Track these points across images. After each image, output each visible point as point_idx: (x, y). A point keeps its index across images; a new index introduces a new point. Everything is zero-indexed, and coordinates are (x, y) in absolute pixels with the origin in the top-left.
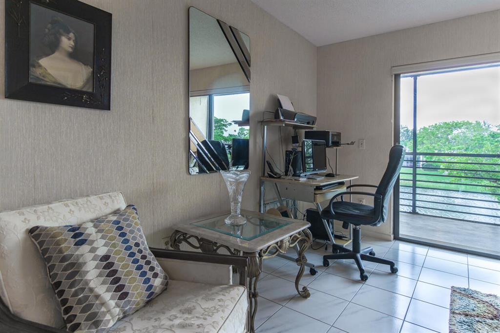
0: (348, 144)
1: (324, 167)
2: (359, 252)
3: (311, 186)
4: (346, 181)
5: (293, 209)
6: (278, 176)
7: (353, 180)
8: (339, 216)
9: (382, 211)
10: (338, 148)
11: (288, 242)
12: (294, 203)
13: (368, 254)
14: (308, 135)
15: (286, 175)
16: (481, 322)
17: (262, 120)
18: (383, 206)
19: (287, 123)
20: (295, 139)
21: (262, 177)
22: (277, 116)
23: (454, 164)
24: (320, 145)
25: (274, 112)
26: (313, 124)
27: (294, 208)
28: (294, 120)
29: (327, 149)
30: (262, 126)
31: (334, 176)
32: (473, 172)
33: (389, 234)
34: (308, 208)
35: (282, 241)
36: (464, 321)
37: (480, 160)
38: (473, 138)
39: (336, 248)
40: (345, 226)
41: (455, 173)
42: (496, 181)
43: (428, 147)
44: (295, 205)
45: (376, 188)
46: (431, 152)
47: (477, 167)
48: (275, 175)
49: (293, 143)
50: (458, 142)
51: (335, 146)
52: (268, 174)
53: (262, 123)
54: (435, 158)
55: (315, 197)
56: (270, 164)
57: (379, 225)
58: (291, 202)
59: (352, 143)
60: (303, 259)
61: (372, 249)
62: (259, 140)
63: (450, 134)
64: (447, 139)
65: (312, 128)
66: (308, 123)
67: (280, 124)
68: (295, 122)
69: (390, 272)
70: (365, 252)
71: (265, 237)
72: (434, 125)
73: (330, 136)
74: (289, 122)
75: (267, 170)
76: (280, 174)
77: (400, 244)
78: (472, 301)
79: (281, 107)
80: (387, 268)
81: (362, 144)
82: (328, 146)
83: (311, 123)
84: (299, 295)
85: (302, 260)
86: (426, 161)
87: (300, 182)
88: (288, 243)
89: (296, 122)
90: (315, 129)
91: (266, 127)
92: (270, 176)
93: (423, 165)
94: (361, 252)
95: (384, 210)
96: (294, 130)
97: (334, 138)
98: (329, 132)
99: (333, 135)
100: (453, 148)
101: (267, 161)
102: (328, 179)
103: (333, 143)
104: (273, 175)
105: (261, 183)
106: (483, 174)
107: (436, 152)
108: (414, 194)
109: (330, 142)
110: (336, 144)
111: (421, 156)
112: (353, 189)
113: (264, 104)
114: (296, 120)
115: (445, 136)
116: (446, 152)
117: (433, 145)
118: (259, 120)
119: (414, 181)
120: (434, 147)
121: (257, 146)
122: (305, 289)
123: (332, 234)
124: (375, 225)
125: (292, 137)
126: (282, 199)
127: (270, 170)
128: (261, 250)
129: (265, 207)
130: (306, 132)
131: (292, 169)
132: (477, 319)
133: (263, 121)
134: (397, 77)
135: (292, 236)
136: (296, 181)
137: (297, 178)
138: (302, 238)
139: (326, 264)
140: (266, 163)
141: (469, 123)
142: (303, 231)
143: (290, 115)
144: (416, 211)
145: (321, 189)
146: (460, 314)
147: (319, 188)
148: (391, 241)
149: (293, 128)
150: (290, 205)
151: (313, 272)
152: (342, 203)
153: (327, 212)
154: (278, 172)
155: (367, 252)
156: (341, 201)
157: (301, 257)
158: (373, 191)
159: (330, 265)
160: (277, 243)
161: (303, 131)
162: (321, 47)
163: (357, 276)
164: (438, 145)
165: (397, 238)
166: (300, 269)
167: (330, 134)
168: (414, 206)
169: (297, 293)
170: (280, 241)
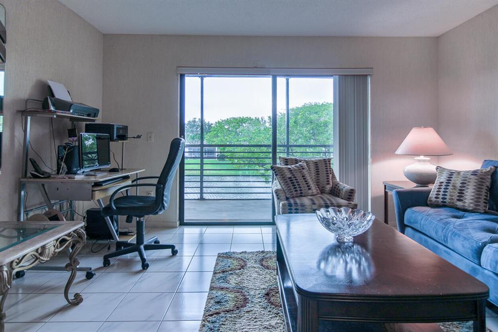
0: (134, 137)
1: (107, 161)
2: (142, 243)
3: (88, 183)
4: (131, 175)
5: (69, 212)
6: (46, 175)
7: (139, 173)
8: (120, 211)
9: (163, 200)
10: (124, 141)
11: (53, 246)
12: (71, 205)
13: (153, 243)
14: (90, 129)
15: (58, 173)
16: (232, 274)
17: (24, 109)
18: (163, 195)
19: (58, 114)
20: (72, 133)
21: (22, 178)
22: (45, 106)
23: (236, 154)
24: (104, 139)
25: (42, 100)
26: (94, 117)
27: (71, 211)
28: (69, 111)
29: (111, 143)
30: (24, 117)
31: (118, 171)
32: (249, 160)
33: (175, 221)
34: (88, 209)
35: (43, 247)
36: (221, 277)
37: (253, 149)
38: (254, 132)
39: (119, 245)
40: (129, 220)
41: (236, 161)
42: (263, 166)
43: (221, 139)
44: (71, 208)
45: (158, 179)
46: (224, 144)
47: (250, 155)
48: (42, 174)
49: (69, 137)
50: (244, 135)
51: (121, 140)
52: (31, 173)
53: (24, 113)
54: (227, 149)
55: (92, 194)
56: (35, 162)
57: (161, 213)
58: (66, 205)
59: (139, 137)
60: (74, 262)
61: (157, 238)
62: (19, 133)
63: (238, 128)
64: (236, 132)
65: (94, 121)
66: (89, 115)
67: (51, 116)
68: (70, 114)
69: (171, 254)
70: (150, 242)
71: (19, 246)
72: (226, 119)
73: (115, 130)
74: (62, 113)
75: (31, 169)
76: (49, 173)
77: (185, 229)
78: (229, 260)
79: (52, 95)
80: (168, 252)
81: (150, 137)
82: (112, 139)
83: (93, 115)
84: (70, 305)
85: (73, 264)
86: (220, 152)
87: (75, 179)
88: (53, 248)
89: (72, 114)
90: (96, 122)
91: (29, 118)
92: (35, 176)
93: (218, 155)
94: (145, 243)
95: (165, 198)
96: (71, 122)
97: (119, 131)
98: (113, 125)
99: (118, 129)
100: (240, 139)
101: (30, 159)
102: (111, 174)
103: (118, 136)
104: (39, 174)
105: (20, 186)
106: (256, 161)
107: (228, 143)
108: (202, 182)
109: (115, 136)
110: (122, 137)
111: (216, 148)
112: (139, 182)
113: (26, 90)
114: (71, 111)
115: (234, 130)
116: (236, 143)
117: (226, 137)
118: (20, 109)
119: (202, 170)
120: (226, 139)
121: (16, 140)
122: (77, 296)
123: (117, 232)
124: (157, 213)
125: (68, 130)
126: (53, 202)
127: (34, 170)
128: (12, 262)
129: (27, 215)
130: (86, 125)
131: (65, 166)
132: (230, 272)
133: (24, 111)
134: (182, 76)
135: (58, 239)
136: (71, 179)
137: (72, 176)
138: (73, 239)
139: (106, 263)
140: (29, 160)
141: (250, 119)
142: (74, 231)
143: (64, 106)
144: (202, 197)
145: (101, 185)
146: (219, 273)
147: (97, 184)
148: (177, 227)
149: (70, 121)
150: (65, 208)
151: (90, 275)
152: (126, 198)
153: (108, 209)
154: (48, 170)
155: (152, 242)
156: (126, 195)
157: (72, 261)
158: (155, 181)
159: (111, 263)
160: (37, 250)
161: (84, 123)
162: (107, 35)
163: (139, 267)
164: (230, 138)
165: (182, 223)
166: (71, 276)
167: (115, 127)
168: (202, 193)
169: (67, 303)
170: (41, 247)
